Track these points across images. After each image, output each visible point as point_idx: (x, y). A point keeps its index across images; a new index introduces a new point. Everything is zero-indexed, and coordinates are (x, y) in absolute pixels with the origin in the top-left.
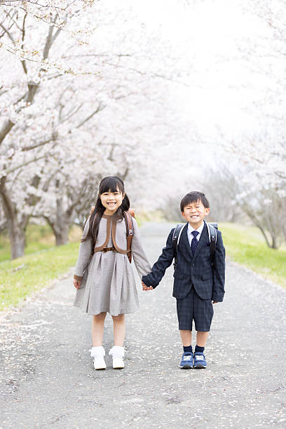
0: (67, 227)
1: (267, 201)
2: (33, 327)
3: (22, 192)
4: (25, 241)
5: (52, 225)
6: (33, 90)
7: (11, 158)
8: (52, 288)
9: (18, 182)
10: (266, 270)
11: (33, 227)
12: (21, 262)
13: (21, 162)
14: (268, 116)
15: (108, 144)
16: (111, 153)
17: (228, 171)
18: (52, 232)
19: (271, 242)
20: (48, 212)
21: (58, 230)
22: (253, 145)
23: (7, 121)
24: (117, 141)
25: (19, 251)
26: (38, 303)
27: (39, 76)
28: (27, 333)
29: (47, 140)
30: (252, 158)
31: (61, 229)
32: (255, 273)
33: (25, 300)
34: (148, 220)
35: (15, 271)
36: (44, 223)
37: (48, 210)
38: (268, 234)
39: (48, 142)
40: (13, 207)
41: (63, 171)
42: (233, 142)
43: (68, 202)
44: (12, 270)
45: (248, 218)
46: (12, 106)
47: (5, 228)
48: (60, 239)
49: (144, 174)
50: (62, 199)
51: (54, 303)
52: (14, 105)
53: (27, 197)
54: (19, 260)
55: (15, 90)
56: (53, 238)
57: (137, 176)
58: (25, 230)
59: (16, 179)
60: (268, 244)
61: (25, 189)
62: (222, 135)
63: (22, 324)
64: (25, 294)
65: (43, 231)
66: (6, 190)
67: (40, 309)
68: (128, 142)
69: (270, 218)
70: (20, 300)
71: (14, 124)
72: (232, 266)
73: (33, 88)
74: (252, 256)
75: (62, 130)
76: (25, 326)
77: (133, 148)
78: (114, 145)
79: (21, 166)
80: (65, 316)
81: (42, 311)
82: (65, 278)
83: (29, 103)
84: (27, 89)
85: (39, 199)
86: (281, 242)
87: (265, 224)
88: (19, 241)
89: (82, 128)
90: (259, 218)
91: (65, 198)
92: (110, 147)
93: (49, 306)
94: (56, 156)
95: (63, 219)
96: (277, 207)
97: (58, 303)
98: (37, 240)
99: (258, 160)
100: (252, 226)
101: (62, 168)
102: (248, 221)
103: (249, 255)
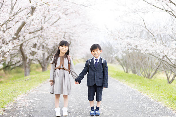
0: (47, 64)
1: (124, 54)
2: (32, 101)
3: (29, 51)
4: (30, 69)
5: (41, 63)
6: (33, 10)
7: (24, 37)
8: (40, 87)
9: (27, 46)
10: (124, 80)
11: (33, 64)
12: (28, 77)
13: (28, 38)
14: (125, 22)
15: (63, 32)
16: (64, 35)
17: (109, 43)
18: (41, 66)
19: (126, 71)
20: (39, 58)
21: (43, 65)
22: (119, 33)
23: (23, 22)
24: (66, 31)
25: (28, 73)
26: (35, 92)
27: (36, 4)
28: (30, 103)
29: (39, 29)
30: (118, 37)
31: (44, 65)
32: (119, 82)
33: (29, 91)
34: (79, 62)
35: (26, 80)
36: (38, 63)
37: (39, 57)
38: (125, 68)
39: (39, 30)
40: (25, 56)
41: (45, 42)
42: (111, 31)
43: (47, 55)
44: (24, 80)
45: (117, 62)
46: (25, 16)
47: (22, 65)
48: (44, 69)
49: (77, 44)
50: (45, 53)
51: (41, 92)
52: (26, 15)
53: (31, 52)
54: (27, 77)
55: (26, 10)
56: (41, 69)
57: (74, 45)
58: (30, 65)
59: (27, 45)
60: (125, 71)
61: (30, 49)
62: (107, 29)
63: (28, 100)
64: (29, 89)
65: (37, 66)
66: (22, 50)
67: (35, 94)
68: (71, 32)
69: (126, 62)
70: (28, 91)
71: (26, 23)
72: (110, 79)
73: (33, 9)
74: (118, 75)
75: (45, 26)
76: (29, 101)
77: (72, 34)
78: (65, 32)
79: (29, 40)
80: (45, 97)
81: (36, 95)
82: (45, 83)
83: (32, 15)
84: (31, 9)
85: (36, 53)
86: (130, 71)
87: (124, 64)
88: (27, 70)
89: (53, 26)
90: (122, 62)
91: (46, 53)
92: (64, 33)
93: (39, 93)
94: (43, 36)
95: (45, 61)
96: (128, 57)
97: (42, 92)
98: (35, 70)
99: (121, 38)
100: (119, 65)
101: (45, 41)
102: (117, 63)
103: (117, 75)
